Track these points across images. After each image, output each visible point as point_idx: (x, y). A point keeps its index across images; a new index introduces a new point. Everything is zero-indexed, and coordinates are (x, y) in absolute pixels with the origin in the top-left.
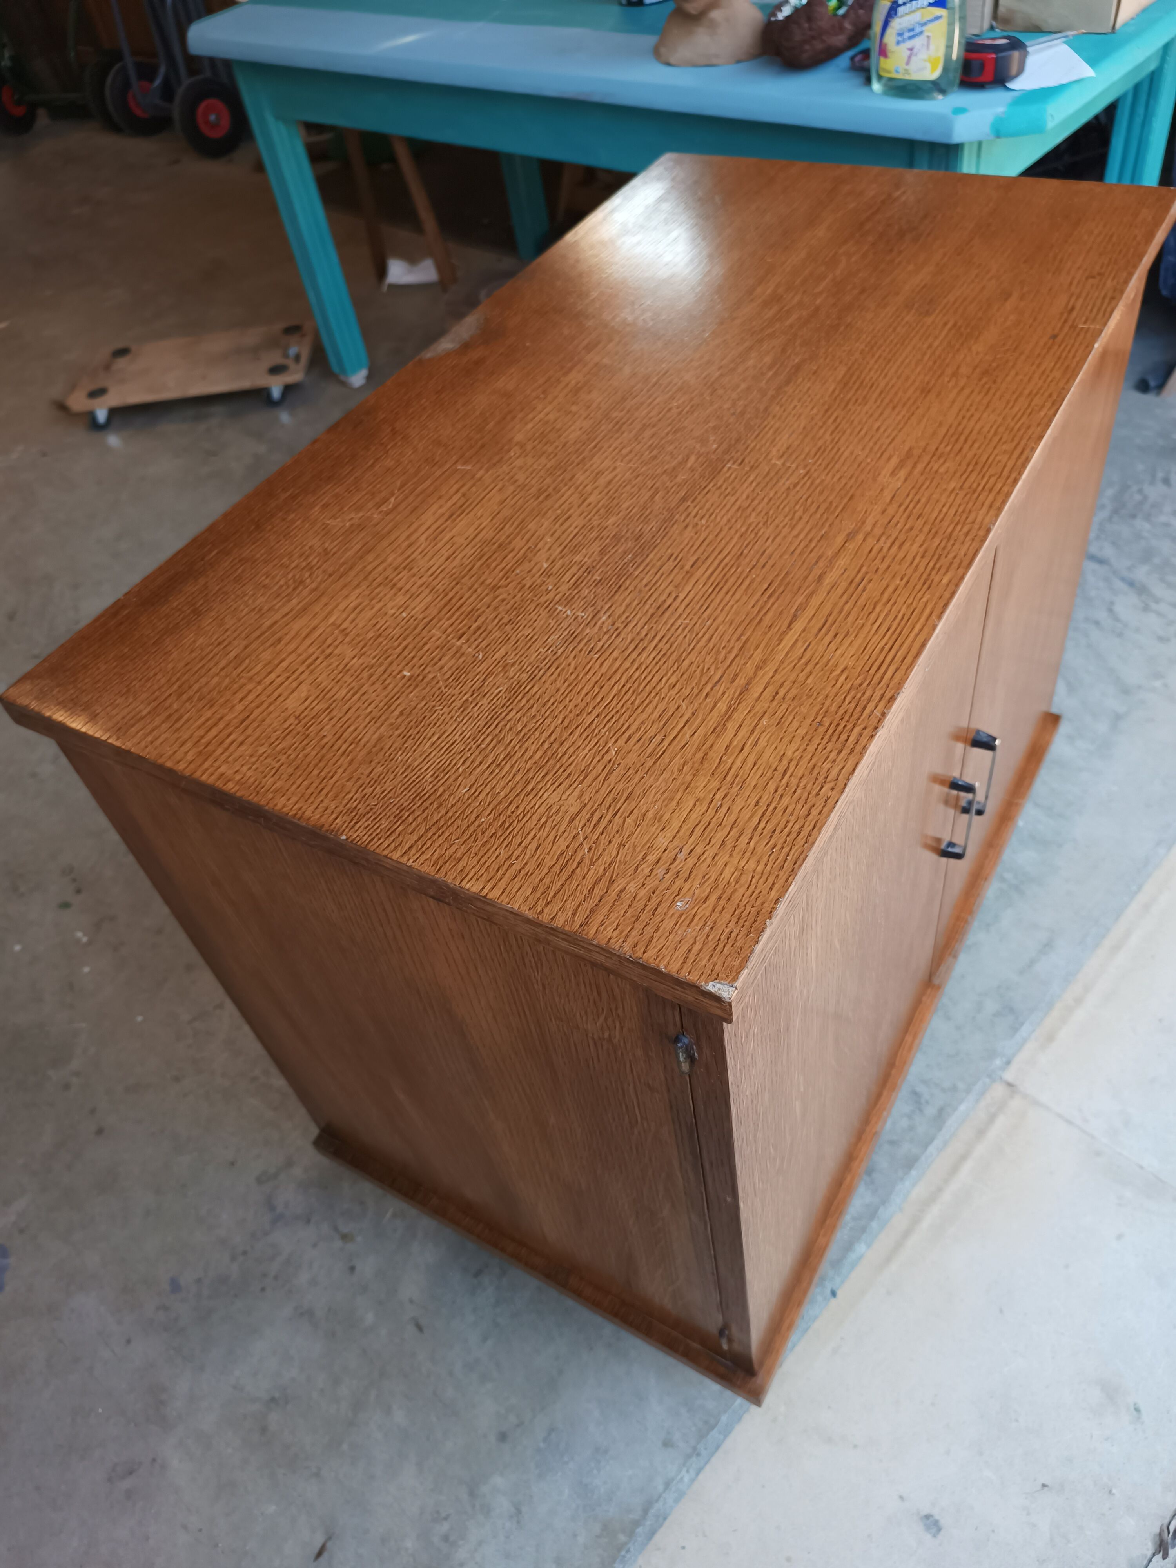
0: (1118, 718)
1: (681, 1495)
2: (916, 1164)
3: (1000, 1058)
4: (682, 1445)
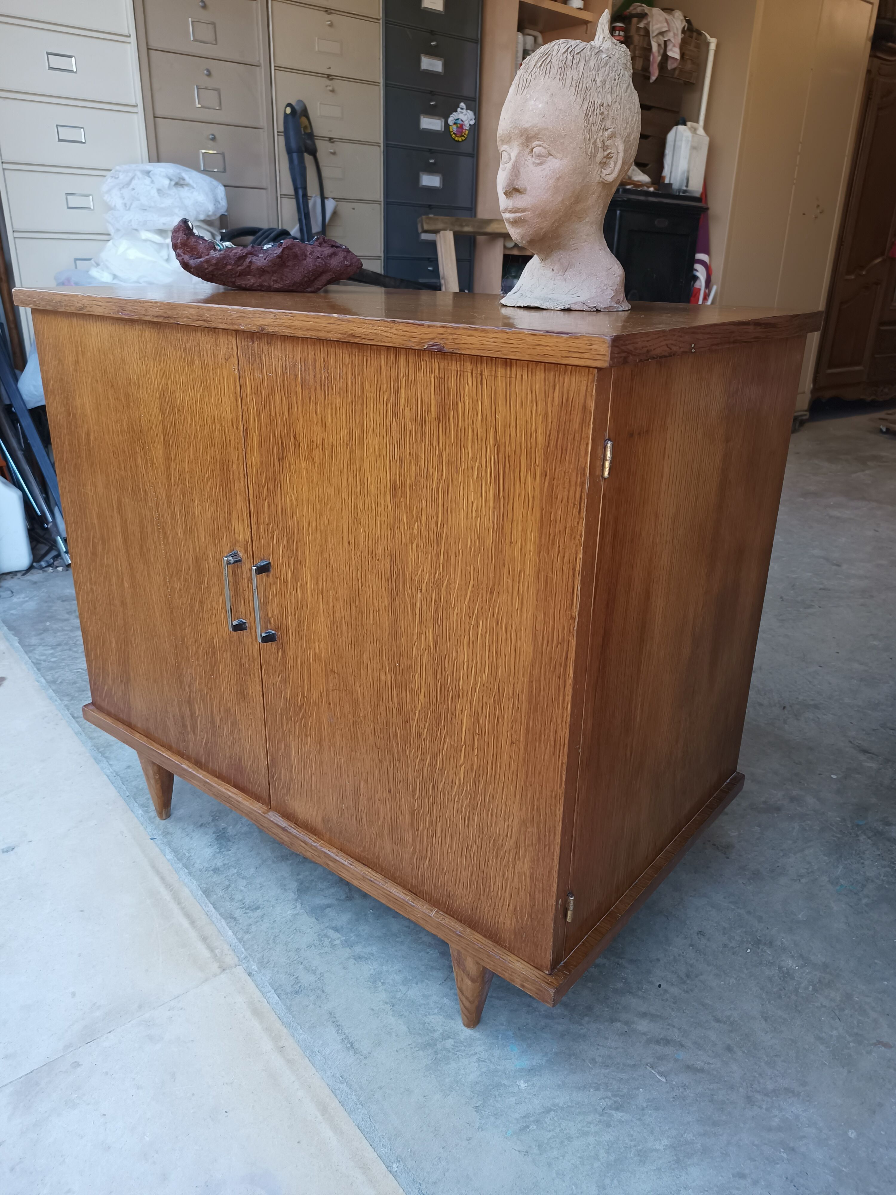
2: (204, 896)
3: (256, 969)
4: (124, 772)
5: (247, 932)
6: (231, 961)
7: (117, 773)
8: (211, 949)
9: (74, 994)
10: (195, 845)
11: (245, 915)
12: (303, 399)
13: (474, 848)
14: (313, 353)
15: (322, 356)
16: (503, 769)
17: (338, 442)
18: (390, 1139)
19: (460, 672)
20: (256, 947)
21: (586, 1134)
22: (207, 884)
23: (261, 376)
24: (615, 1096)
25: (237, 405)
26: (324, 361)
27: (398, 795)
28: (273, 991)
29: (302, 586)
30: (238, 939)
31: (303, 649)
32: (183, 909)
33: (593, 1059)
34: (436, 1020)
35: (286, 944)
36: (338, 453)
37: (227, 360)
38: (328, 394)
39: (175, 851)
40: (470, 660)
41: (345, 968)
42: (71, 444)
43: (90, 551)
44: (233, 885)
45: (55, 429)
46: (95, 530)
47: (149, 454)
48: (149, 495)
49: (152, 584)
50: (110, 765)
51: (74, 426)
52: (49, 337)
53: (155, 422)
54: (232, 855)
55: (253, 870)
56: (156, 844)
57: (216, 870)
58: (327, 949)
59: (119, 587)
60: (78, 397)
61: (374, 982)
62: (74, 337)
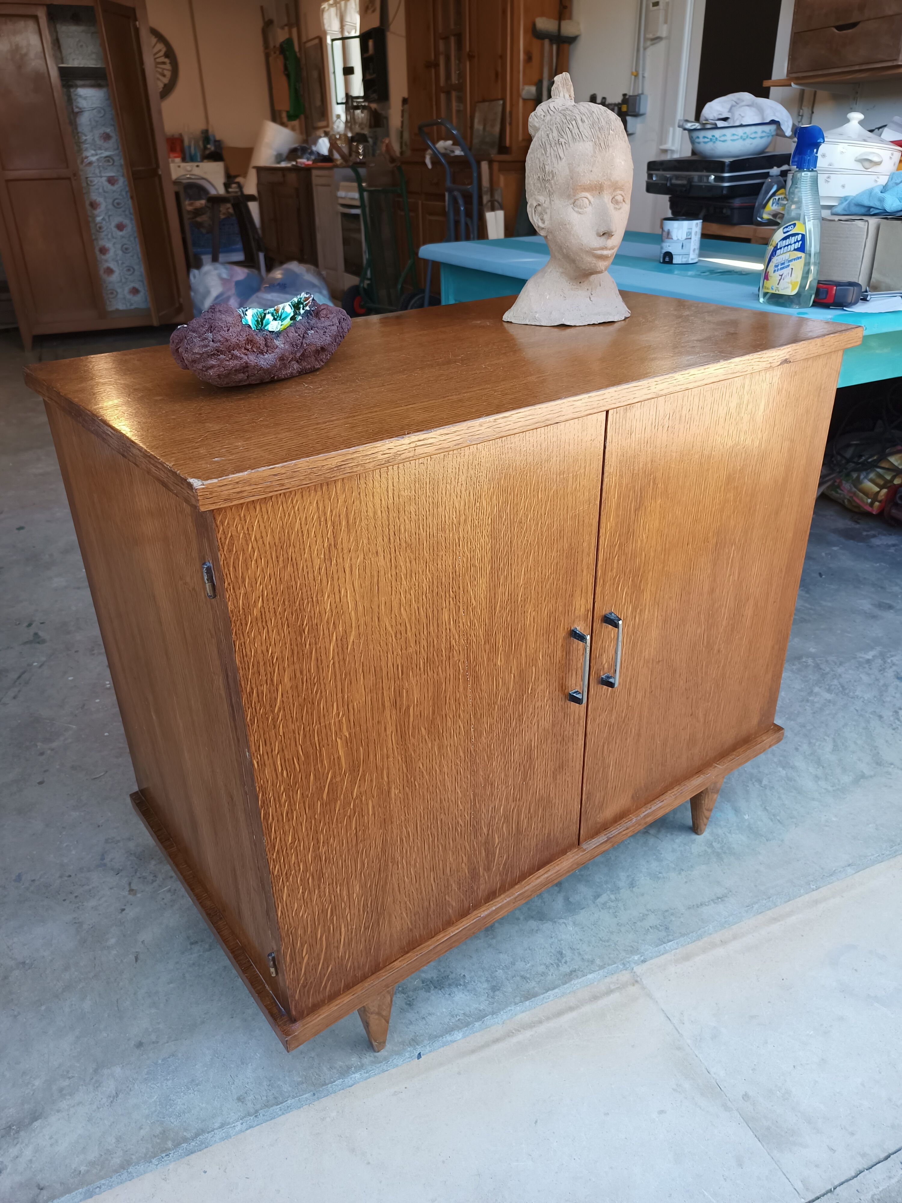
0: (863, 776)
1: (228, 1137)
2: (533, 999)
3: (639, 956)
4: (250, 1105)
5: (592, 962)
6: (625, 976)
7: (249, 1114)
8: (610, 992)
9: (661, 1112)
10: (444, 1010)
11: (568, 963)
18: (795, 886)
20: (612, 956)
21: (780, 797)
22: (516, 997)
24: (751, 780)
25: (597, 482)
27: (697, 711)
28: (665, 945)
30: (600, 969)
32: (548, 1019)
34: (695, 848)
35: (612, 933)
37: (592, 441)
39: (450, 1030)
41: (643, 895)
42: (298, 674)
43: (322, 804)
44: (522, 973)
45: (256, 675)
46: (339, 765)
47: (463, 598)
48: (457, 648)
49: (445, 755)
50: (220, 1128)
51: (310, 645)
52: (264, 534)
53: (479, 556)
54: (473, 974)
55: (501, 956)
56: (430, 1052)
57: (494, 989)
58: (620, 904)
59: (379, 806)
60: (329, 596)
61: (659, 878)
62: (331, 511)
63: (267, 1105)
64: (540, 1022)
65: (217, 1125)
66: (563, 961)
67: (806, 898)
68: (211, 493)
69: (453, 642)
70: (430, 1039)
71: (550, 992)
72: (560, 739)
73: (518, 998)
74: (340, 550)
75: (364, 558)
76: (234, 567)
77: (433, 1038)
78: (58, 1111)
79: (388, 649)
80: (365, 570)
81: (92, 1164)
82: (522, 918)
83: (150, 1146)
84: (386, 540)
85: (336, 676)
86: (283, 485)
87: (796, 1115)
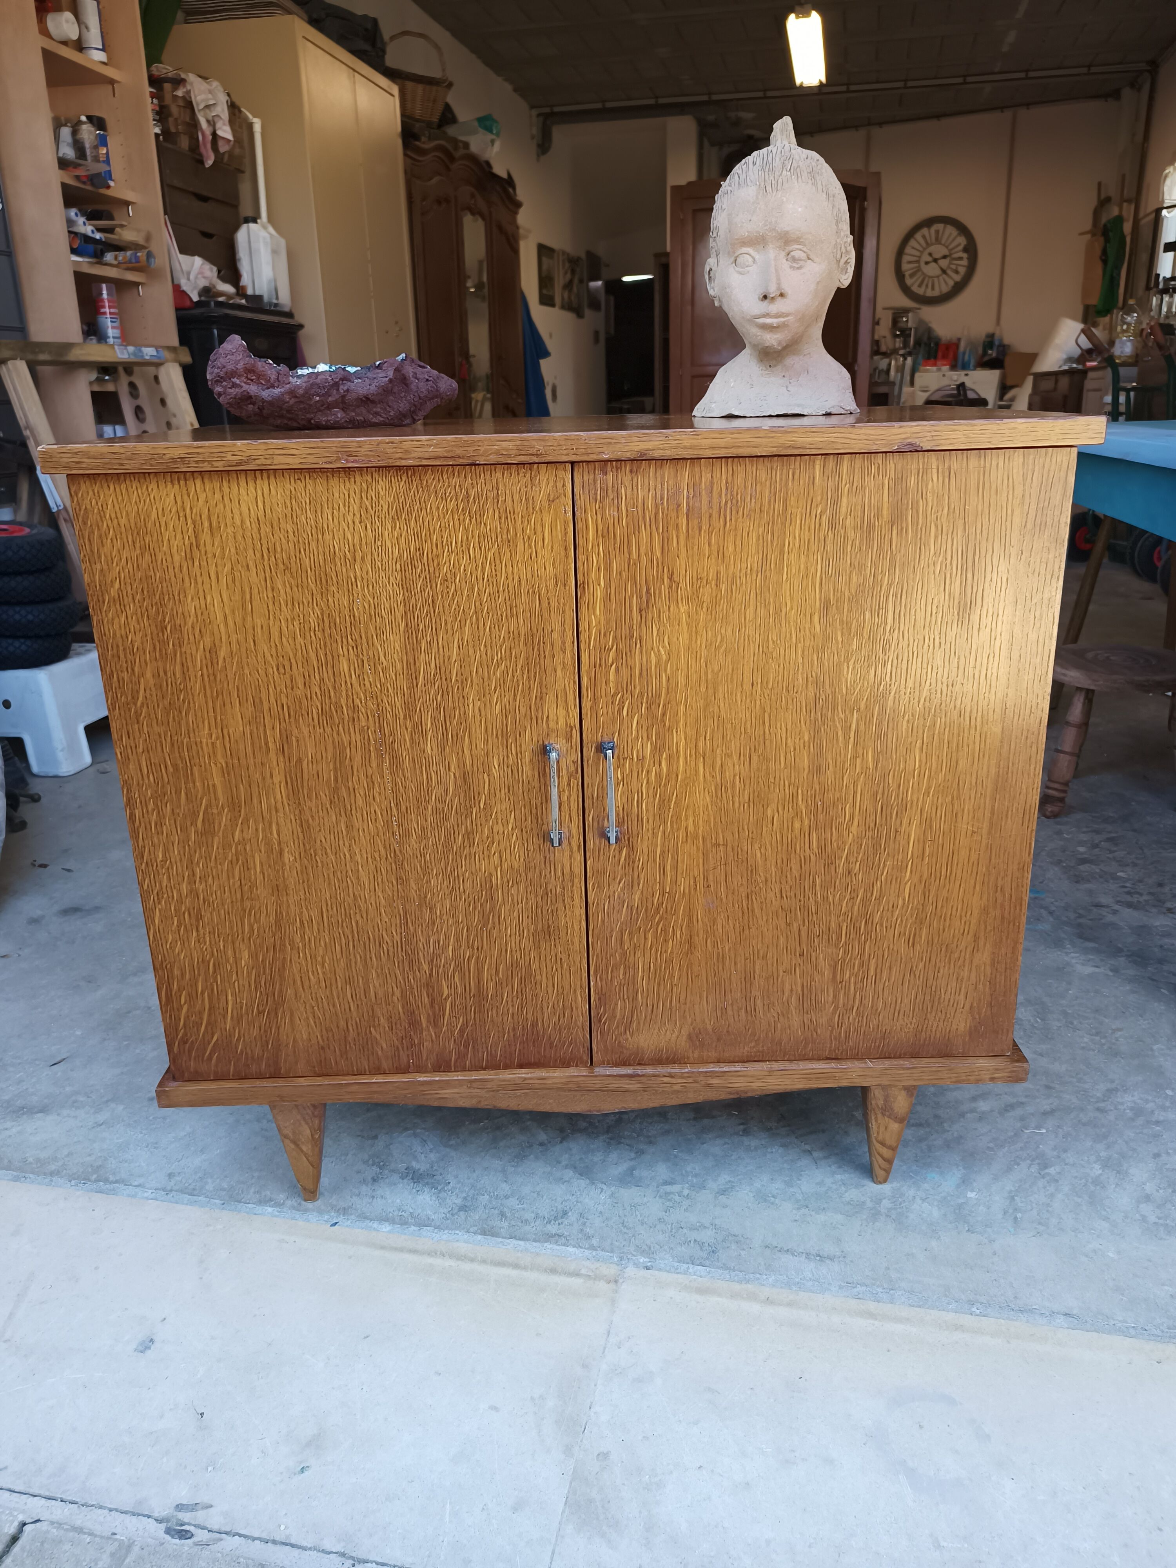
1: (134, 1196)
2: (489, 1237)
3: (647, 1260)
4: (172, 1183)
5: (588, 1238)
6: (611, 1270)
7: (164, 1190)
8: (577, 1274)
9: (495, 1408)
10: (398, 1201)
11: (562, 1226)
12: (688, 531)
13: (921, 966)
14: (709, 475)
15: (724, 477)
16: (960, 865)
17: (743, 572)
18: (946, 1296)
19: (909, 782)
20: (617, 1244)
21: (1052, 1196)
22: (475, 1226)
23: (616, 514)
25: (567, 556)
26: (727, 482)
27: (813, 954)
28: (690, 1266)
29: (670, 757)
30: (588, 1249)
31: (667, 834)
33: (988, 1147)
34: (852, 1194)
35: (643, 1223)
36: (741, 584)
37: (551, 501)
38: (731, 520)
39: (384, 1219)
40: (923, 764)
41: (725, 1207)
42: (162, 673)
43: (196, 832)
44: (505, 1209)
45: (116, 659)
46: (215, 795)
47: (367, 653)
48: (363, 711)
49: (357, 839)
50: (136, 1186)
51: (173, 645)
52: (119, 515)
53: (387, 605)
54: (458, 1186)
55: (504, 1185)
56: (347, 1226)
57: (463, 1208)
58: (686, 1203)
59: (269, 866)
60: (192, 599)
61: (765, 1201)
62: (191, 508)
63: (182, 1191)
64: (472, 1260)
65: (136, 1183)
66: (560, 1221)
67: (950, 1316)
68: (51, 457)
69: (357, 701)
70: (359, 1216)
71: (514, 1241)
72: (540, 892)
73: (476, 1228)
74: (203, 553)
75: (232, 569)
76: (89, 540)
77: (363, 1217)
78: (58, 1115)
79: (268, 680)
80: (234, 581)
81: (38, 1160)
82: (564, 1163)
83: (81, 1170)
84: (258, 555)
85: (205, 690)
86: (122, 464)
87: (640, 1512)
